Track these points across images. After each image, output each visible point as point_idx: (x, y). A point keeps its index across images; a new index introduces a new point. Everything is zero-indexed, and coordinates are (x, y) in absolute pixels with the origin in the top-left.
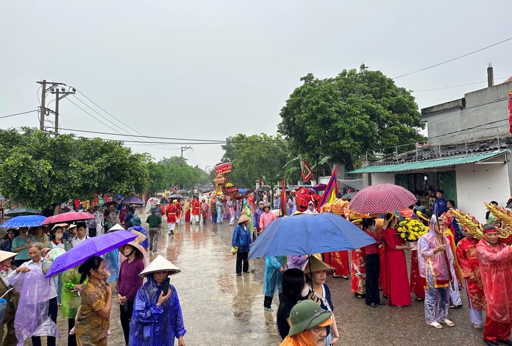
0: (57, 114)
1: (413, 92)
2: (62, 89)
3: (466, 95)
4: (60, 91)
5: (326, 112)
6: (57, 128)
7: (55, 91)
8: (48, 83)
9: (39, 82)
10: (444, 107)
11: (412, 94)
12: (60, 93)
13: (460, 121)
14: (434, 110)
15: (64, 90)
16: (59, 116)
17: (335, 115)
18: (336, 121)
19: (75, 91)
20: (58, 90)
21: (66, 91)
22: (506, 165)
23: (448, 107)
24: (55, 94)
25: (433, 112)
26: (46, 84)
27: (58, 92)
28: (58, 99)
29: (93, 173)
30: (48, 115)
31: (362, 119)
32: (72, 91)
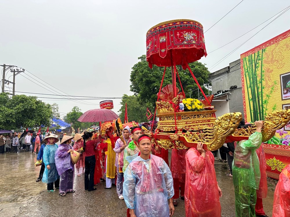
0: (14, 83)
1: (206, 65)
2: (17, 70)
3: (230, 64)
4: (16, 70)
5: (148, 77)
6: (14, 91)
7: (13, 71)
8: (6, 66)
9: (1, 66)
10: (219, 73)
11: (206, 66)
12: (16, 72)
13: (227, 80)
14: (215, 74)
15: (18, 70)
16: (15, 85)
17: (153, 79)
18: (154, 82)
19: (24, 70)
20: (14, 70)
21: (19, 71)
22: (228, 102)
23: (221, 72)
24: (13, 73)
25: (215, 76)
26: (6, 67)
27: (14, 71)
28: (14, 75)
29: (11, 114)
30: (8, 84)
31: (169, 81)
32: (22, 71)
